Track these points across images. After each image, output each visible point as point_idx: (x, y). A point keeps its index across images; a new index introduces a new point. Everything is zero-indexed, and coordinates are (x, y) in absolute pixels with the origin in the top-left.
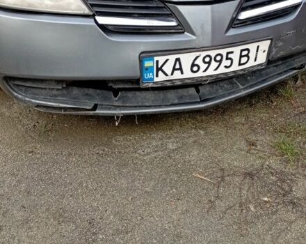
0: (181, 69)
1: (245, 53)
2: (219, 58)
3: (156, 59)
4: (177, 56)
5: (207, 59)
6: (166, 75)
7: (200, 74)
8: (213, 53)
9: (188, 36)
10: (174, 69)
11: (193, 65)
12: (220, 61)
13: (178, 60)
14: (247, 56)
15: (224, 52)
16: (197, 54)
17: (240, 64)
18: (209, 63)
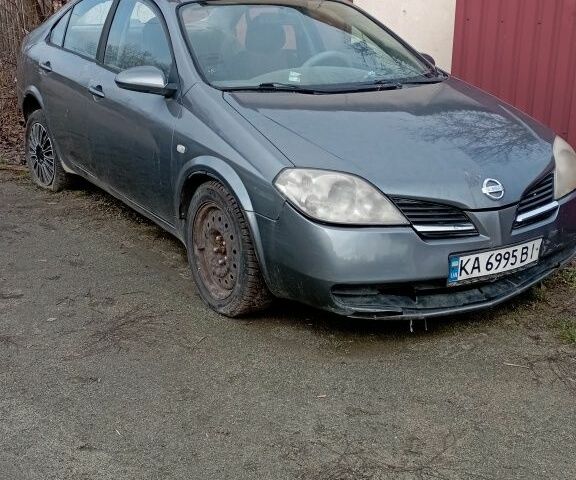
0: (478, 268)
1: (525, 251)
2: (507, 256)
3: (461, 259)
4: (477, 255)
5: (499, 258)
6: (467, 273)
7: (493, 271)
8: (503, 252)
9: (483, 237)
10: (474, 268)
11: (488, 263)
12: (508, 259)
13: (477, 259)
14: (526, 253)
15: (510, 250)
16: (492, 252)
17: (522, 261)
18: (500, 261)
